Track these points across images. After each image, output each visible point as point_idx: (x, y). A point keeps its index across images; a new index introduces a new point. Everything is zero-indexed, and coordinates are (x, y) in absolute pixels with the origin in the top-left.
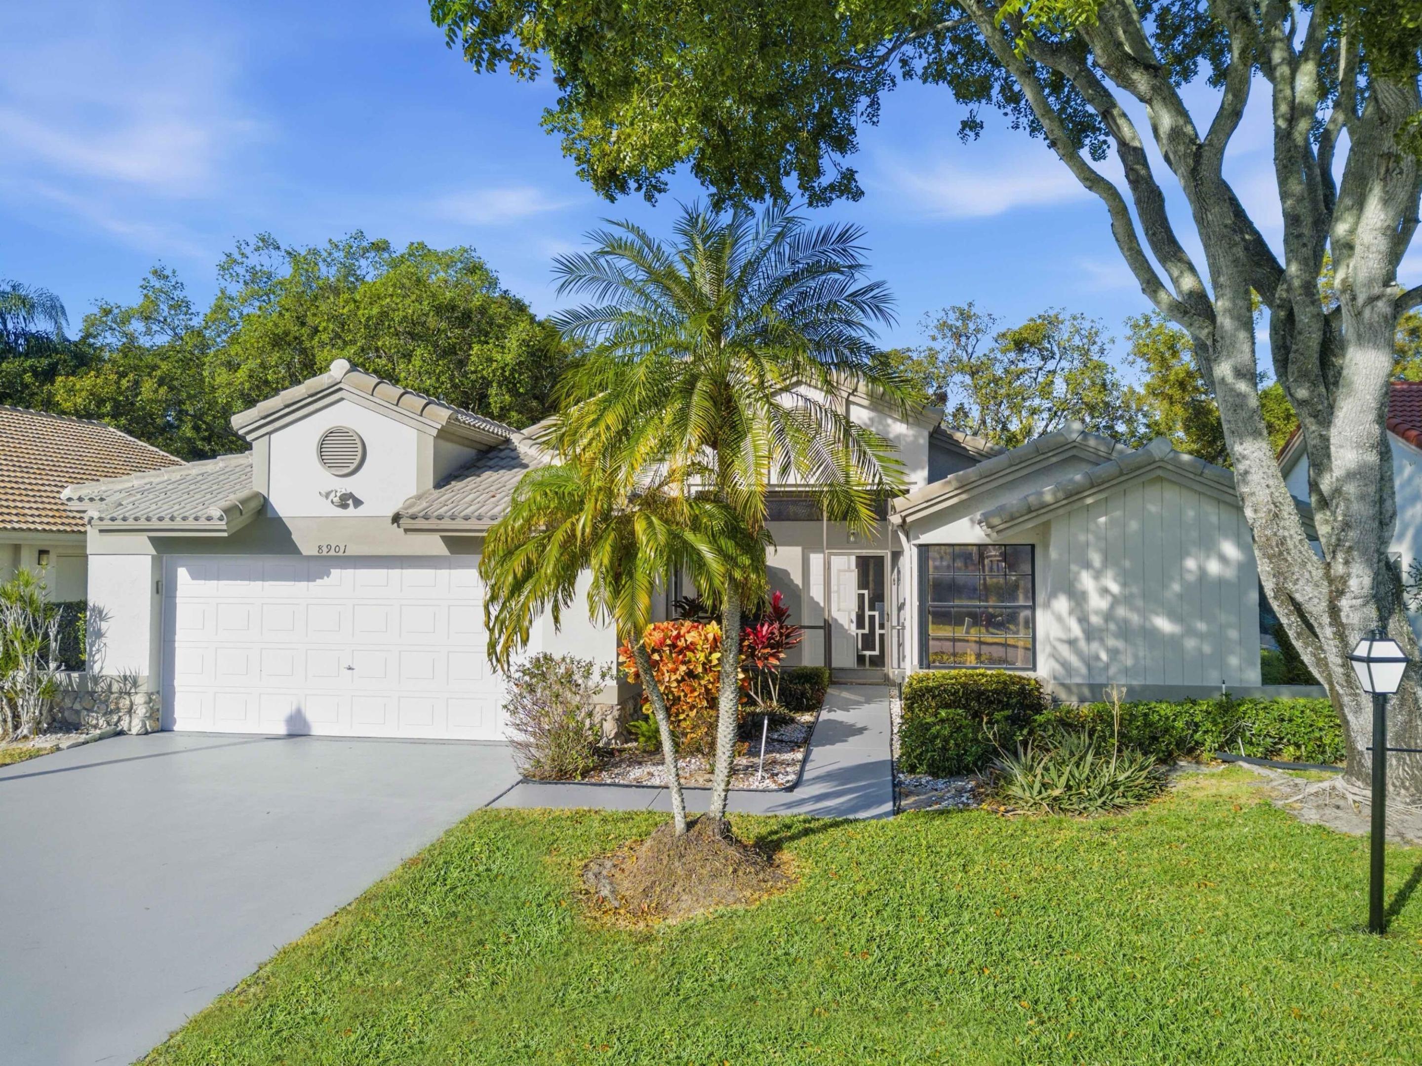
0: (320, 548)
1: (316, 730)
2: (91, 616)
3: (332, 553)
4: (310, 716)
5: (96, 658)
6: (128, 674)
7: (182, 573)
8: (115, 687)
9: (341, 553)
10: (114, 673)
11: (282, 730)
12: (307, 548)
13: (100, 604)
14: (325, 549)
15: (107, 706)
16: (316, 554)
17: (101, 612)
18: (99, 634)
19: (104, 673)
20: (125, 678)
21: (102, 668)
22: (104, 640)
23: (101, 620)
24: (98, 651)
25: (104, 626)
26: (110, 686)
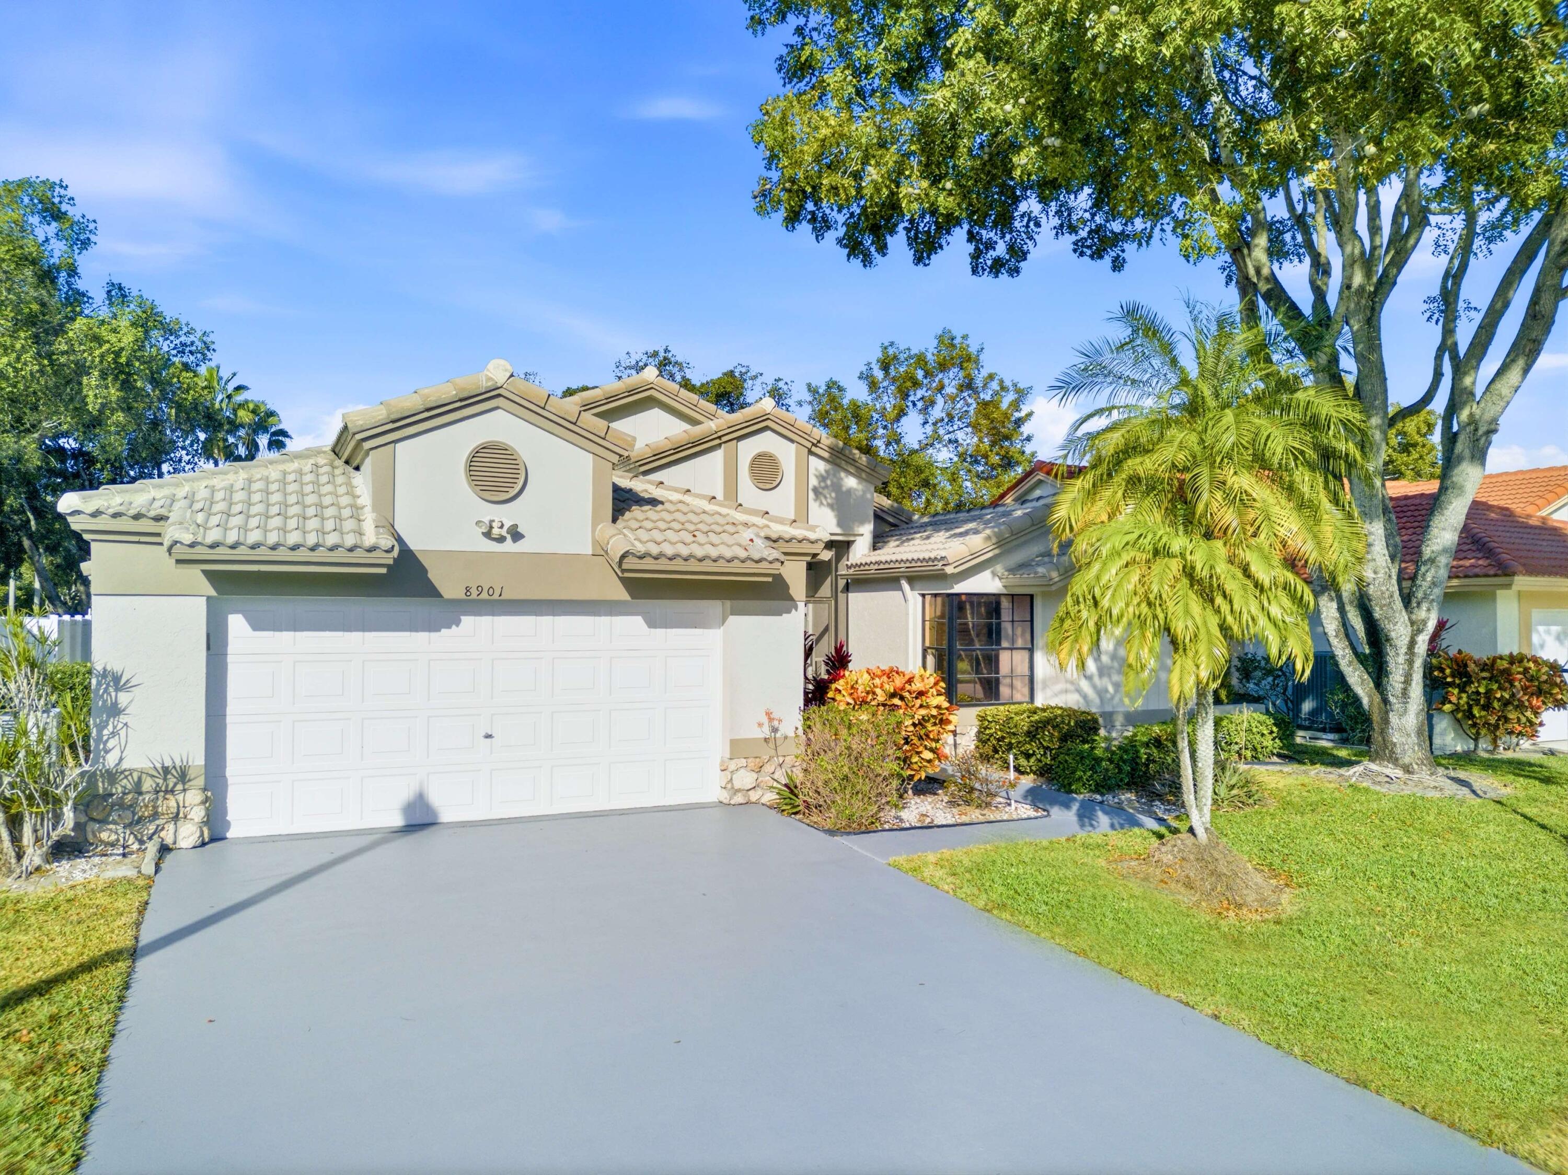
0: (468, 589)
1: (446, 816)
2: (99, 684)
3: (484, 596)
4: (436, 799)
5: (110, 745)
6: (168, 763)
7: (237, 624)
8: (148, 785)
9: (496, 596)
10: (145, 764)
11: (398, 821)
12: (450, 589)
13: (115, 666)
14: (474, 593)
15: (134, 814)
16: (462, 596)
17: (117, 679)
18: (115, 711)
19: (125, 765)
20: (166, 771)
21: (121, 759)
22: (123, 718)
23: (117, 690)
24: (113, 734)
25: (123, 698)
26: (139, 783)
